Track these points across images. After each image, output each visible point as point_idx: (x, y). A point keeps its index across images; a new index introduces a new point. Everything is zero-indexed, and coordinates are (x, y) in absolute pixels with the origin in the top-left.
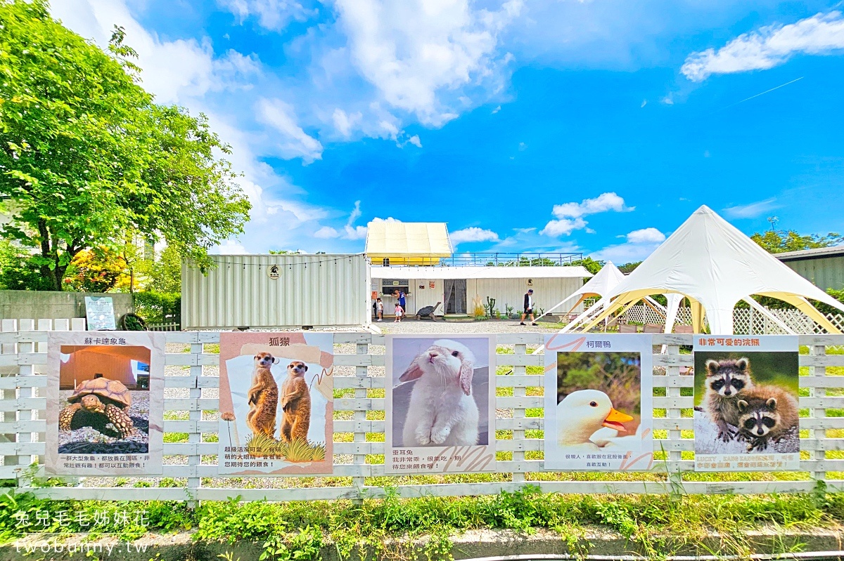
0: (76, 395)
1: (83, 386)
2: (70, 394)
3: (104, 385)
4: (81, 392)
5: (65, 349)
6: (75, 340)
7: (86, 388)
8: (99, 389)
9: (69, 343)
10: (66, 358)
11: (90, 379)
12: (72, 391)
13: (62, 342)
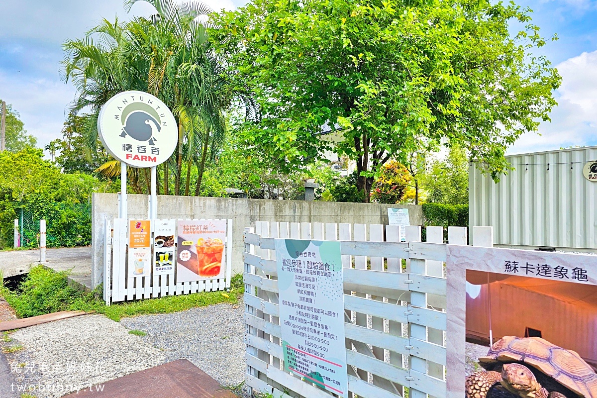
0: (493, 357)
1: (505, 346)
2: (483, 352)
3: (545, 353)
4: (500, 354)
5: (474, 277)
6: (489, 262)
7: (509, 350)
8: (535, 357)
9: (479, 266)
10: (475, 291)
11: (518, 336)
12: (486, 349)
13: (468, 264)
